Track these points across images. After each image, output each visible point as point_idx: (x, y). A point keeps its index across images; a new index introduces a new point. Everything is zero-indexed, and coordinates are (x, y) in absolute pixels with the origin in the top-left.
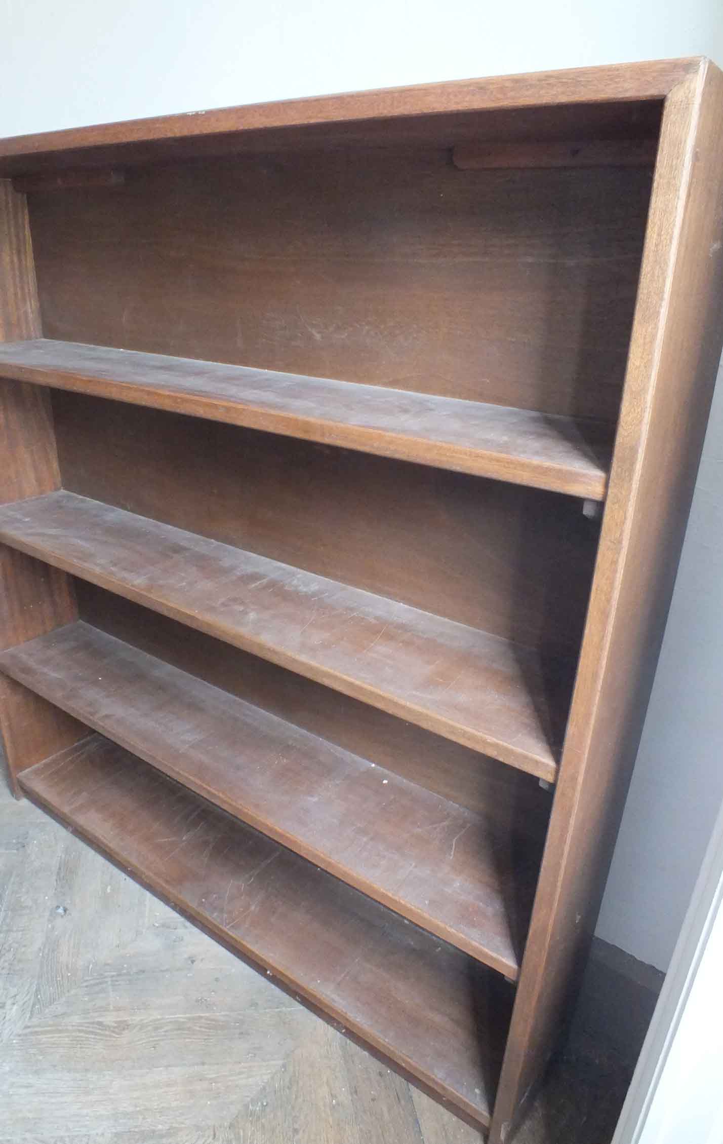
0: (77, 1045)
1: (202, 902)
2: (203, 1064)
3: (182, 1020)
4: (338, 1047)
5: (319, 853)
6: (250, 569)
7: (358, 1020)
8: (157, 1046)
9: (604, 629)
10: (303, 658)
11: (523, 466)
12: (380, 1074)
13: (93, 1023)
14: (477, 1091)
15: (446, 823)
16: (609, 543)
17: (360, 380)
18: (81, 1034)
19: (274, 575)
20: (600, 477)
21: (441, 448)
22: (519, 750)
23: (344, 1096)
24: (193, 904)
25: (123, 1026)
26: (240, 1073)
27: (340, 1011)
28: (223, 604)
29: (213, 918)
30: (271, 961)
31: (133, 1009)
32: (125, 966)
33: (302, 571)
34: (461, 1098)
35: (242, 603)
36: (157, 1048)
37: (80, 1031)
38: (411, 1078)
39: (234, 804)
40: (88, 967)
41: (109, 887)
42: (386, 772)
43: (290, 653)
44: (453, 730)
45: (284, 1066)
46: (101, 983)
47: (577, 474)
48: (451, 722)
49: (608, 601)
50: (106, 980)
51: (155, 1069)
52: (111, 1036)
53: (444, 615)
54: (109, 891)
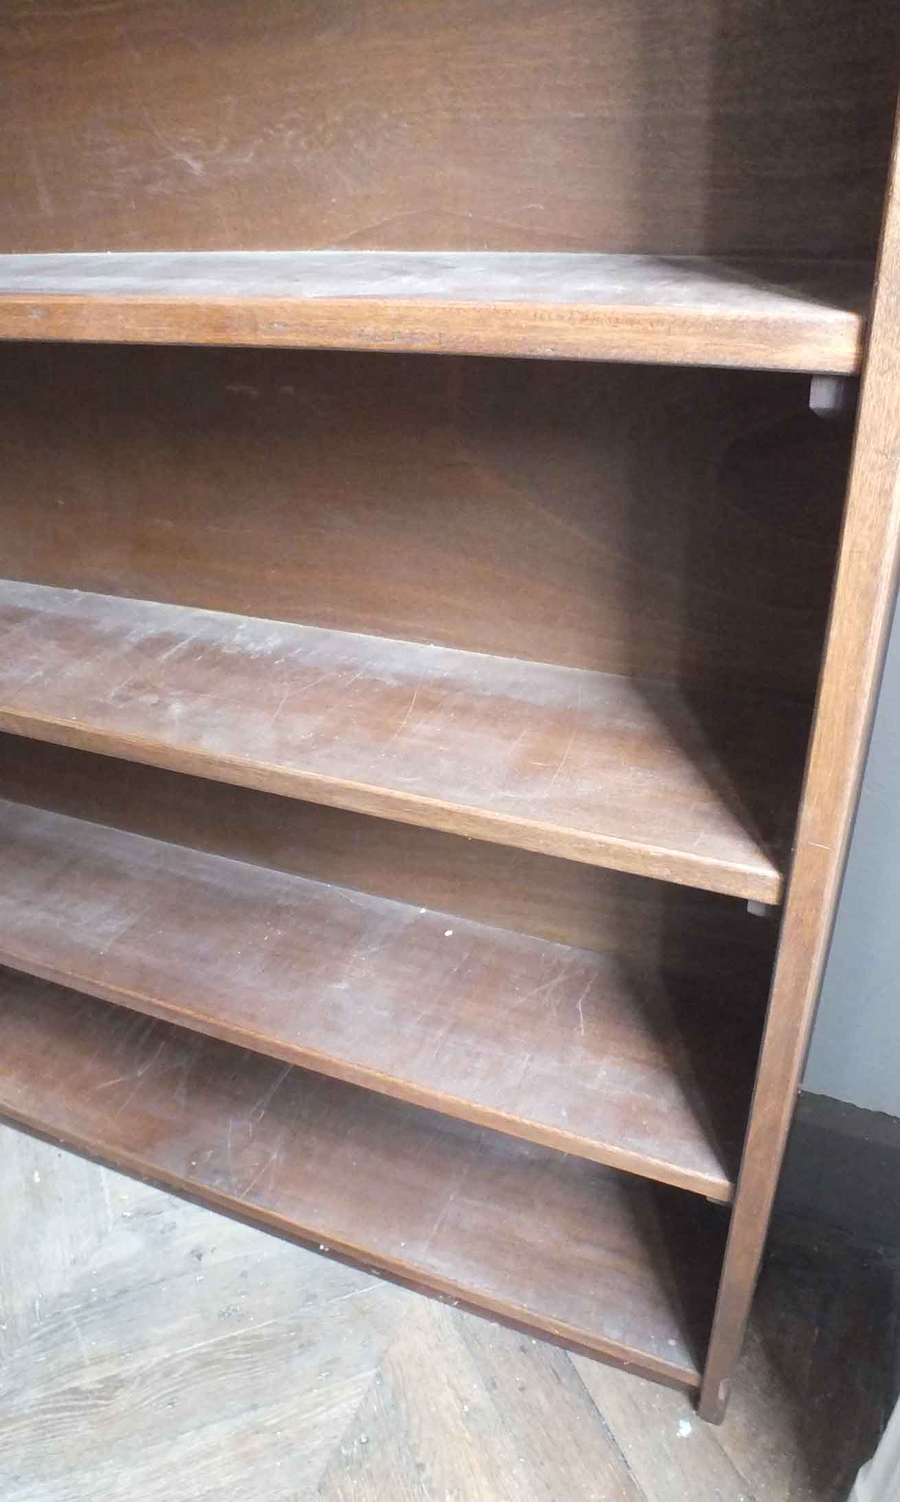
0: (43, 1434)
1: (193, 1167)
2: (254, 1407)
3: (204, 1350)
4: (452, 1326)
5: (372, 1072)
6: (152, 630)
7: (476, 1286)
8: (175, 1400)
9: (868, 623)
10: (289, 768)
11: (683, 323)
12: (523, 1349)
13: (64, 1393)
14: (672, 1342)
15: (560, 978)
16: (874, 457)
17: (292, 244)
18: (48, 1416)
19: (195, 634)
20: (851, 323)
21: (507, 312)
22: (709, 860)
23: (478, 1395)
24: (178, 1172)
25: (113, 1385)
26: (317, 1405)
27: (446, 1281)
28: (120, 698)
29: (216, 1187)
30: (322, 1232)
31: (123, 1355)
32: (93, 1290)
33: (245, 618)
34: (650, 1359)
35: (155, 690)
36: (176, 1404)
37: (45, 1412)
38: (568, 1344)
39: (211, 1020)
40: (34, 1308)
41: (36, 1174)
42: (446, 917)
43: (263, 764)
44: (587, 846)
45: (379, 1376)
46: (61, 1327)
47: (800, 326)
48: (581, 834)
49: (875, 569)
50: (68, 1320)
51: (180, 1437)
52: (96, 1406)
53: (511, 652)
54: (37, 1180)
